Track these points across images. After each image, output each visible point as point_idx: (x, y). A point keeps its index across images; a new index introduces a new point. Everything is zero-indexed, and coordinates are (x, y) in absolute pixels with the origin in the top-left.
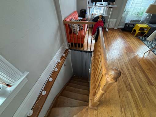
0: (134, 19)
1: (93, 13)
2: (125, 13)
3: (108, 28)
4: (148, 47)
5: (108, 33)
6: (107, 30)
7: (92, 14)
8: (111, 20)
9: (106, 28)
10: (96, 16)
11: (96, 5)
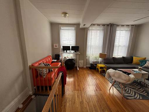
0: (95, 61)
1: (65, 56)
2: (88, 57)
3: (79, 67)
4: (111, 83)
5: (79, 71)
6: (78, 69)
7: (65, 58)
8: (80, 61)
9: (77, 67)
10: (68, 59)
11: (66, 52)
